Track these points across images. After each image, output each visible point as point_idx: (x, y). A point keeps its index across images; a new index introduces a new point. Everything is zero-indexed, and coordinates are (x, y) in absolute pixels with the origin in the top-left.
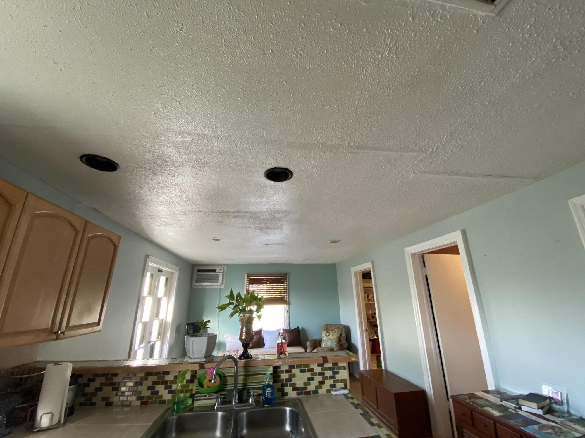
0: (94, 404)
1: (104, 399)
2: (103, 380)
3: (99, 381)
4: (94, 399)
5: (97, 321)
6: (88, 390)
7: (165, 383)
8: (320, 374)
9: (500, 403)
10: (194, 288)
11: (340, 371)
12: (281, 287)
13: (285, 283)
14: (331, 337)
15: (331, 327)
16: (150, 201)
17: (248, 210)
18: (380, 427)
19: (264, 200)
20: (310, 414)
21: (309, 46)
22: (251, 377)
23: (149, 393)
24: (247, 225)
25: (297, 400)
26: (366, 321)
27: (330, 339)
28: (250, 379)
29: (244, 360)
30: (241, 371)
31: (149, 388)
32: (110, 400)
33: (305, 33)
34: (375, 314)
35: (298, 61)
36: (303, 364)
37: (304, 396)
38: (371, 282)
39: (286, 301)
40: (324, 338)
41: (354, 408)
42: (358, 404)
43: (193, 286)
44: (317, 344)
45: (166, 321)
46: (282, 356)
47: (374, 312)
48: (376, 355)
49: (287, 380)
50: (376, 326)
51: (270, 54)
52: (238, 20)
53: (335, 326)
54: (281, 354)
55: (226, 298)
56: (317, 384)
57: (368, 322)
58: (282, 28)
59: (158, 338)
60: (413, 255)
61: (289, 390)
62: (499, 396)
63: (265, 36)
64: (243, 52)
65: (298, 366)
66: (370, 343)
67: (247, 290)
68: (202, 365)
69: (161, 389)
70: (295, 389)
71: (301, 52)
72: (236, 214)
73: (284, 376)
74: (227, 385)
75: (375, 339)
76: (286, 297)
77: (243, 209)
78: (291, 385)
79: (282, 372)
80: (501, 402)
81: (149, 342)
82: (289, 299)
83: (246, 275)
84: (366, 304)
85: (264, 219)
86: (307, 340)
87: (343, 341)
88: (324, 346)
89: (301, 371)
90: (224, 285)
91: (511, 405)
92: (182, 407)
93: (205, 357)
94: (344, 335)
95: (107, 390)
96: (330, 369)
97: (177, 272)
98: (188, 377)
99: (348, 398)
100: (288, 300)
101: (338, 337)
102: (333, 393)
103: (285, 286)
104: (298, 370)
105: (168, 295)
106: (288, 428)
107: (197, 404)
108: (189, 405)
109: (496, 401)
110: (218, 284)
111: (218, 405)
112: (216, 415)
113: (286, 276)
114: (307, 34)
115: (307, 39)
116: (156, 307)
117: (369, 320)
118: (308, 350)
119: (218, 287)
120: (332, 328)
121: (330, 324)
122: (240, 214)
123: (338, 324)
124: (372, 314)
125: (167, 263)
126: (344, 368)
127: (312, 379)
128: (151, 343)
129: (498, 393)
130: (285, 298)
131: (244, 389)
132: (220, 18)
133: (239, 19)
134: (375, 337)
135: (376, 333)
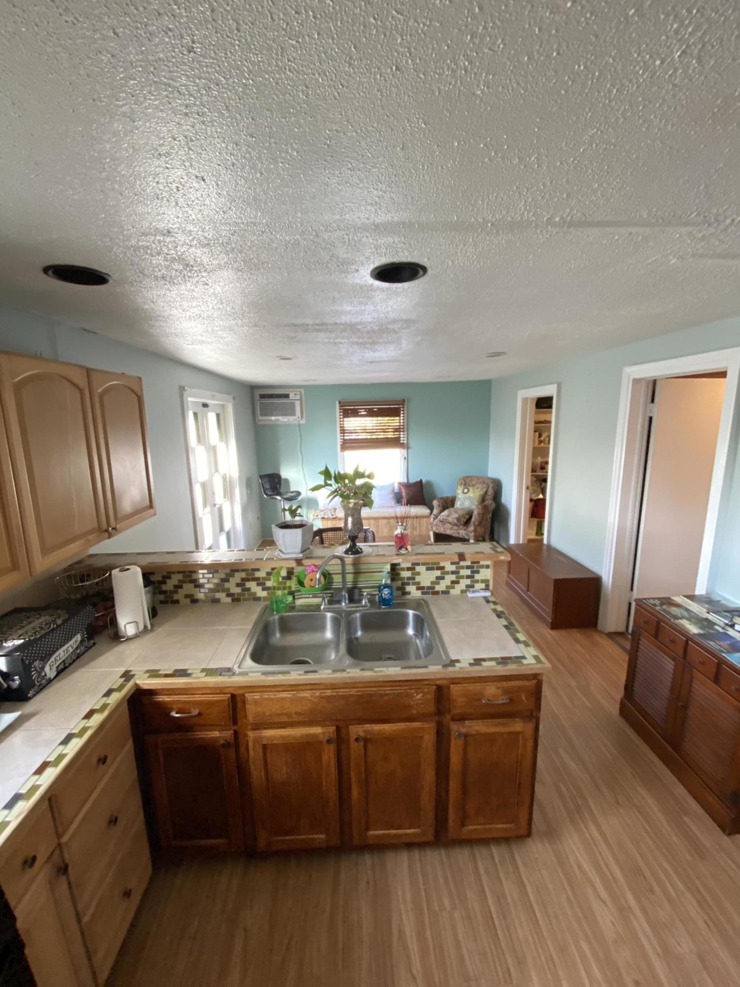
0: (177, 602)
1: (187, 596)
2: (180, 577)
3: (175, 579)
4: (176, 597)
5: (148, 503)
6: (164, 587)
7: (256, 579)
8: (453, 573)
9: (706, 615)
10: (260, 423)
11: (481, 570)
12: (395, 421)
13: (402, 415)
14: (471, 494)
15: (471, 481)
16: (171, 317)
17: (338, 321)
18: (527, 644)
19: (370, 307)
20: (440, 622)
21: (486, 51)
22: (362, 575)
23: (238, 590)
24: (339, 340)
25: (422, 601)
26: (530, 474)
27: (469, 498)
28: (362, 578)
29: (352, 556)
30: (349, 568)
31: (238, 585)
32: (195, 598)
33: (481, 24)
34: (547, 463)
35: (456, 82)
36: (431, 562)
37: (431, 595)
38: (551, 412)
39: (403, 443)
40: (459, 496)
41: (496, 618)
42: (502, 612)
43: (257, 421)
44: (448, 503)
45: (230, 477)
46: (403, 551)
47: (544, 460)
48: (538, 520)
49: (409, 578)
50: (545, 480)
51: (393, 75)
52: (319, 16)
53: (478, 479)
54: (401, 548)
55: (320, 475)
56: (449, 584)
57: (532, 475)
58: (424, 20)
59: (225, 497)
60: (636, 381)
61: (412, 589)
62: (707, 606)
63: (383, 41)
64: (329, 77)
65: (423, 564)
66: (529, 505)
67: (341, 427)
68: (299, 562)
69: (252, 586)
70: (419, 588)
71: (467, 63)
72: (317, 327)
73: (405, 574)
74: (332, 583)
75: (540, 499)
76: (403, 437)
77: (329, 320)
78: (414, 584)
79: (403, 569)
80: (708, 614)
81: (215, 505)
82: (407, 440)
83: (337, 402)
84: (535, 449)
85: (368, 332)
86: (434, 498)
87: (489, 501)
88: (458, 506)
89: (428, 569)
90: (304, 419)
91: (719, 621)
92: (283, 605)
93: (302, 552)
94: (491, 492)
95: (188, 588)
96: (468, 567)
97: (231, 405)
98: (284, 573)
99: (488, 602)
100: (405, 442)
101: (482, 495)
102: (470, 595)
103: (402, 421)
104: (424, 567)
105: (224, 440)
106: (410, 631)
107: (299, 602)
108: (289, 603)
109: (699, 612)
110: (296, 418)
111: (325, 605)
112: (324, 617)
113: (403, 405)
114: (485, 28)
115: (484, 36)
116: (212, 460)
117: (535, 472)
118: (435, 511)
119: (296, 422)
120: (473, 483)
121: (470, 477)
122: (324, 327)
123: (482, 477)
124: (541, 463)
125: (214, 393)
126: (487, 567)
127: (443, 578)
128: (217, 506)
129: (709, 601)
130: (402, 439)
131: (354, 588)
132: (275, 17)
133: (322, 13)
134: (541, 496)
135: (543, 491)
